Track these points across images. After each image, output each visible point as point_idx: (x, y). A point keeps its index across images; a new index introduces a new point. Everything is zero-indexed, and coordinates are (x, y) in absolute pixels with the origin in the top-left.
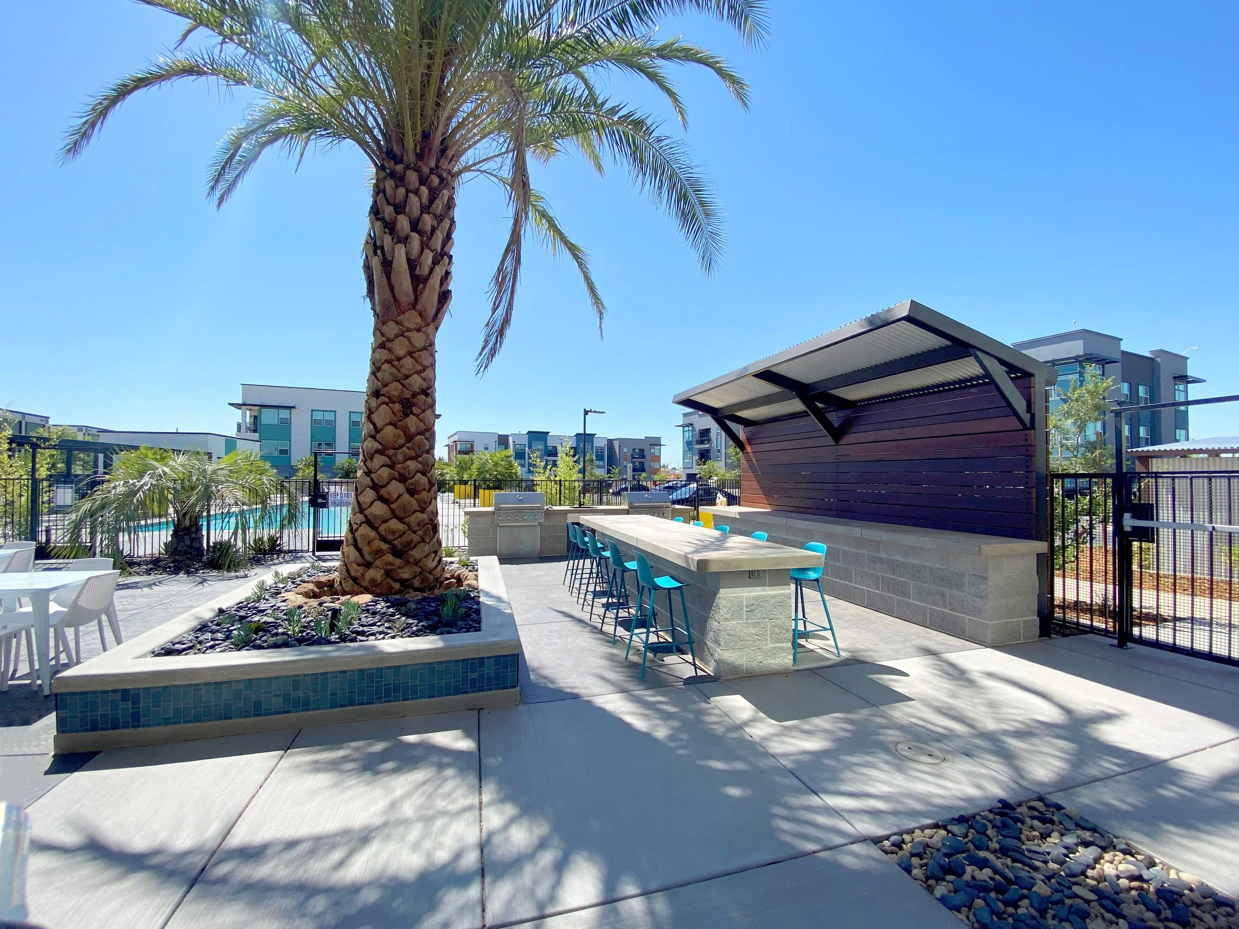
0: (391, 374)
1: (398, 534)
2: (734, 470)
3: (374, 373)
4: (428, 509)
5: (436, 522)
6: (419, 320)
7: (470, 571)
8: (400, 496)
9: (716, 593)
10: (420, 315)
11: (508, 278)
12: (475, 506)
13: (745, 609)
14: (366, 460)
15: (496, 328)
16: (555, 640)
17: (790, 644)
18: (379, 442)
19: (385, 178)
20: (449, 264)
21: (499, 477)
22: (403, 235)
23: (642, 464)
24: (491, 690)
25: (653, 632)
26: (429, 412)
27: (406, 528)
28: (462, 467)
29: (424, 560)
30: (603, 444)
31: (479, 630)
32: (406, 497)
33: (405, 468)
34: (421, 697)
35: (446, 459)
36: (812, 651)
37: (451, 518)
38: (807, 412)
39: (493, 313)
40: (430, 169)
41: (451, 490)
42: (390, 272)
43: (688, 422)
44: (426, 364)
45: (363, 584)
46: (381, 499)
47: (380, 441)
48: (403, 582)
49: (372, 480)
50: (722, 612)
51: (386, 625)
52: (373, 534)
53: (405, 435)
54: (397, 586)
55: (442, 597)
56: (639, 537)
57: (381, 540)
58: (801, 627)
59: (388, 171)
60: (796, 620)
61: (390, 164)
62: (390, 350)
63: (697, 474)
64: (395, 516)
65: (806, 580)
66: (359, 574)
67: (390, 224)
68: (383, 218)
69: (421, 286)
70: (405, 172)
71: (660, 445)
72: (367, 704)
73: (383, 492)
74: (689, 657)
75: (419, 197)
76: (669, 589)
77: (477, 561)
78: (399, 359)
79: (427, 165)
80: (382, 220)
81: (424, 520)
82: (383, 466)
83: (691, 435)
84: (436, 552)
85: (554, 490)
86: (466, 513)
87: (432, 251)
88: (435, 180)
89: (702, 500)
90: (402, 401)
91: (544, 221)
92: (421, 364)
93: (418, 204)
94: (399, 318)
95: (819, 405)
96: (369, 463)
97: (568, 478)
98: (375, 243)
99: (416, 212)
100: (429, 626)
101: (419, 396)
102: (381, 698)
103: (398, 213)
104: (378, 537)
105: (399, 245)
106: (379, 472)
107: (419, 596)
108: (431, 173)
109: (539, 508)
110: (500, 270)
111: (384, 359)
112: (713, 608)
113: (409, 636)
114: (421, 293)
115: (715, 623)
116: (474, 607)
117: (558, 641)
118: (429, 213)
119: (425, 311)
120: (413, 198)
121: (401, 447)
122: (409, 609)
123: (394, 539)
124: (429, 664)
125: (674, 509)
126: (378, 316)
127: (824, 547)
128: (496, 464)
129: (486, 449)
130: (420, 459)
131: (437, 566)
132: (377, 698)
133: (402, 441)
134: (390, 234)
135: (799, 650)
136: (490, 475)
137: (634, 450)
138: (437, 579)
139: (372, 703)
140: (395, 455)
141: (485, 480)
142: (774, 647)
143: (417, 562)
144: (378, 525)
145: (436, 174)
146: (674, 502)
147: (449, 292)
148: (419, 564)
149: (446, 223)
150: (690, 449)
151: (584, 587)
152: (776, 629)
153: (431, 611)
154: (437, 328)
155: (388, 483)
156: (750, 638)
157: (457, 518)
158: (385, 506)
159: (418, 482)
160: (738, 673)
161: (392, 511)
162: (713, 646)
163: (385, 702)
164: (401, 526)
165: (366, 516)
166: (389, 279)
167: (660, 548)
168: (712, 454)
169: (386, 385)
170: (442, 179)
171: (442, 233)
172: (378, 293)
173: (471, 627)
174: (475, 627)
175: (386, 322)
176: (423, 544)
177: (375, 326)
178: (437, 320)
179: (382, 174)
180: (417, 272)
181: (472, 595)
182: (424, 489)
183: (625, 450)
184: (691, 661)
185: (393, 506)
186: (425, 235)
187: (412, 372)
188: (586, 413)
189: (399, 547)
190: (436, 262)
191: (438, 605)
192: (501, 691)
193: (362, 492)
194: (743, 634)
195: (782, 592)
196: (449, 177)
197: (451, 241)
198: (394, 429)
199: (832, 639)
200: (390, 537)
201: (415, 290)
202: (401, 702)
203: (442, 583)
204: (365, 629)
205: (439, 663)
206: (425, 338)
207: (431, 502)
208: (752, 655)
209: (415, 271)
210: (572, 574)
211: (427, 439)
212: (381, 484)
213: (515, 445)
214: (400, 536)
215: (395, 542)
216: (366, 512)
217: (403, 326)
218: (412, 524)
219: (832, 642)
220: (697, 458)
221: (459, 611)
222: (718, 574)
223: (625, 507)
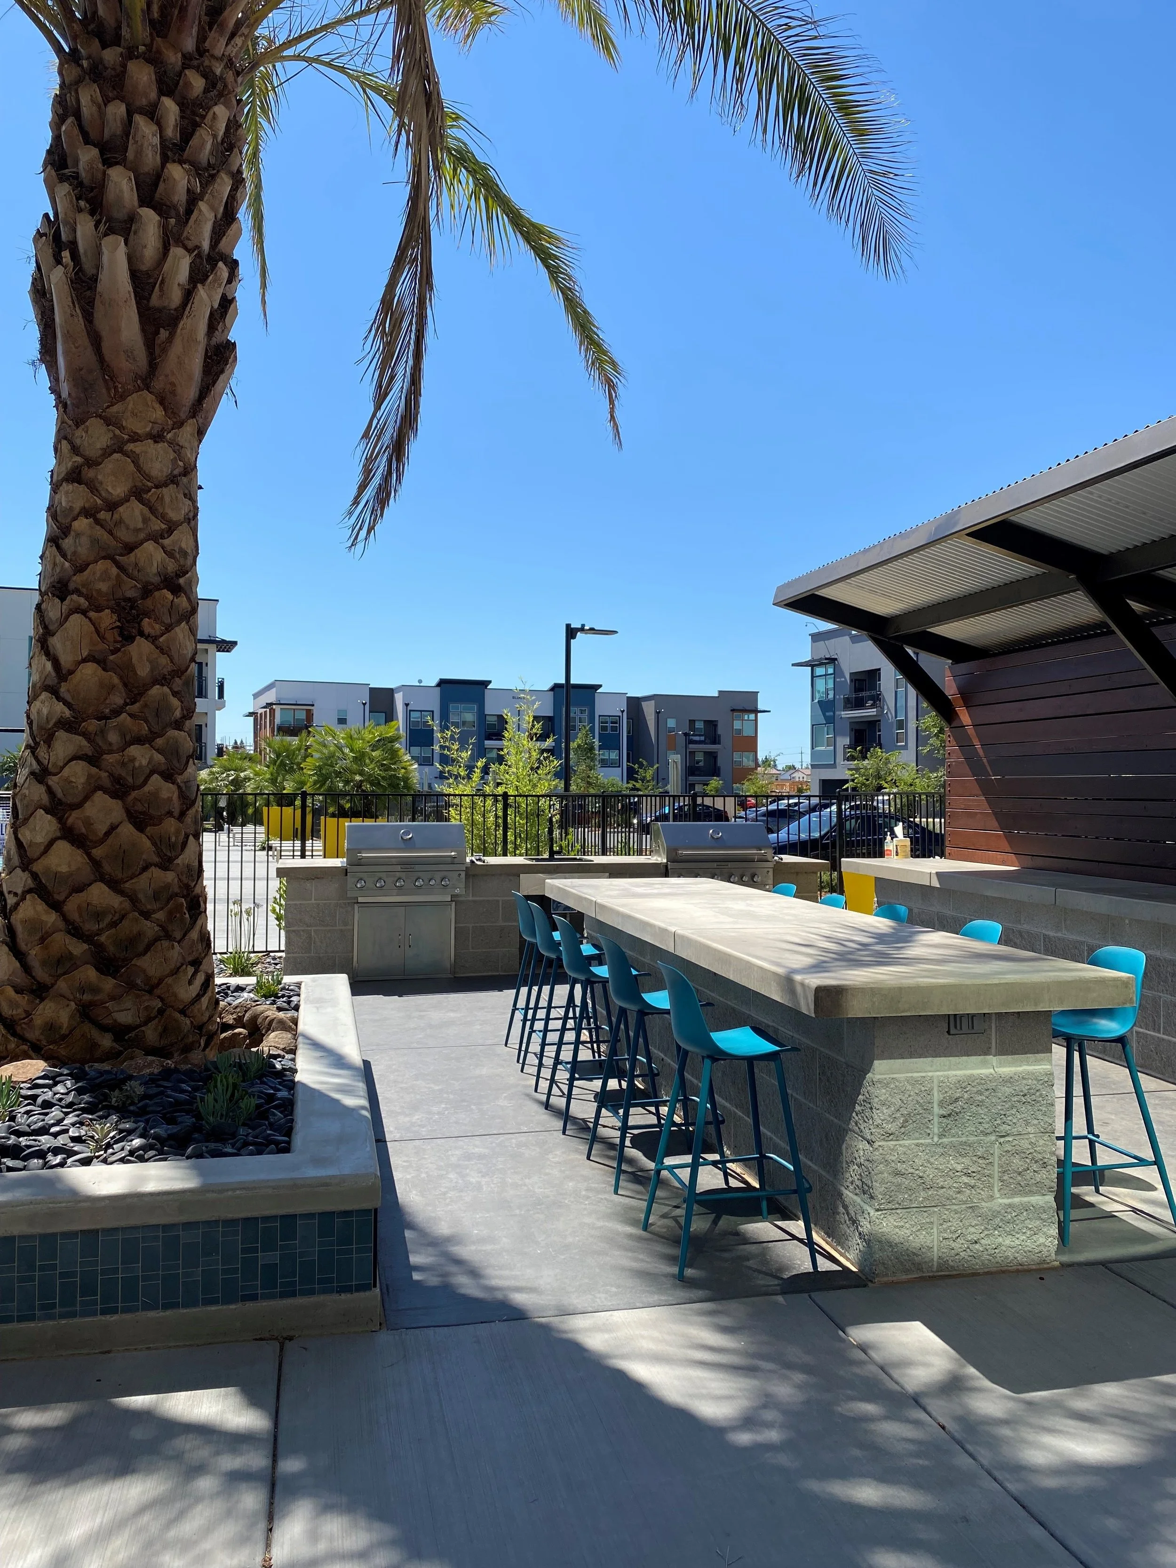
0: (95, 541)
1: (107, 920)
2: (937, 770)
3: (53, 540)
4: (179, 861)
5: (197, 890)
6: (159, 413)
7: (280, 1009)
8: (113, 828)
9: (866, 1069)
10: (162, 401)
11: (405, 325)
12: (303, 856)
13: (936, 1110)
14: (37, 744)
15: (386, 439)
16: (474, 1178)
17: (1050, 1198)
18: (66, 703)
19: (78, 82)
20: (230, 281)
21: (367, 787)
22: (120, 214)
23: (712, 757)
24: (311, 1292)
25: (714, 1163)
26: (181, 630)
27: (127, 905)
28: (283, 764)
29: (169, 980)
30: (617, 709)
31: (287, 1150)
32: (127, 830)
33: (123, 764)
34: (147, 1307)
35: (250, 749)
36: (1110, 1216)
37: (248, 885)
38: (1108, 626)
39: (378, 408)
40: (184, 56)
41: (257, 820)
42: (91, 302)
43: (823, 654)
44: (173, 515)
45: (29, 1035)
46: (69, 834)
47: (68, 698)
48: (120, 1032)
49: (50, 791)
50: (880, 1115)
51: (73, 1132)
52: (51, 918)
53: (125, 685)
54: (106, 1042)
55: (207, 1069)
56: (680, 932)
57: (69, 932)
58: (1080, 1155)
59: (85, 63)
60: (1068, 1138)
61: (89, 49)
62: (93, 487)
63: (846, 781)
64: (102, 878)
65: (1093, 1039)
66: (18, 1012)
67: (92, 189)
68: (76, 176)
69: (164, 334)
70: (124, 66)
71: (756, 711)
72: (21, 1319)
73: (73, 818)
74: (797, 1227)
75: (159, 124)
76: (751, 1060)
77: (299, 985)
78: (112, 506)
79: (175, 47)
80: (75, 180)
81: (168, 886)
82: (75, 758)
83: (831, 685)
84: (196, 963)
85: (491, 819)
86: (281, 872)
87: (189, 251)
88: (197, 83)
89: (850, 844)
90: (118, 605)
91: (463, 174)
92: (163, 517)
93: (156, 140)
94: (114, 409)
95: (1136, 606)
96: (42, 752)
97: (525, 790)
98: (57, 236)
99: (151, 158)
100: (171, 1137)
101: (157, 594)
102: (53, 1306)
103: (108, 163)
104: (61, 924)
105: (111, 238)
106: (66, 772)
107: (152, 1066)
108: (185, 66)
109: (453, 861)
110: (387, 302)
111: (78, 505)
112: (858, 1108)
113: (122, 1160)
114: (164, 350)
115: (863, 1145)
116: (280, 1094)
117: (484, 1181)
118: (181, 162)
119: (173, 393)
120: (145, 128)
121: (117, 712)
122: (128, 1097)
123: (99, 932)
124: (166, 1227)
125: (780, 865)
126: (65, 406)
127: (1141, 957)
128: (360, 758)
129: (342, 721)
130: (159, 741)
131: (199, 996)
132: (43, 1307)
133: (117, 699)
134: (92, 213)
135: (1075, 1214)
136: (347, 782)
137: (692, 722)
138: (200, 1027)
139: (31, 1318)
140: (102, 732)
141: (333, 795)
142: (1010, 1205)
143: (151, 987)
144: (61, 898)
145: (197, 68)
146: (782, 849)
147: (231, 347)
148: (157, 991)
149: (224, 184)
150: (830, 720)
151: (551, 1051)
152: (1016, 1161)
153: (178, 1103)
154: (201, 433)
155: (87, 798)
156: (949, 1182)
157: (261, 885)
158: (79, 852)
159: (155, 794)
160: (919, 1267)
161: (96, 864)
162: (858, 1199)
163: (62, 1316)
164: (116, 901)
165: (35, 876)
166: (89, 317)
167: (726, 958)
168: (884, 733)
169: (80, 569)
170: (212, 81)
171: (212, 208)
172: (66, 353)
173: (269, 1141)
174: (277, 1143)
175: (83, 422)
176: (165, 943)
177: (58, 432)
178: (202, 414)
179: (75, 72)
180: (155, 300)
181: (278, 1066)
182: (170, 814)
183: (671, 723)
184: (803, 1236)
185: (97, 852)
186: (173, 213)
187: (142, 536)
188: (571, 633)
189: (111, 949)
190: (198, 276)
191: (196, 1089)
192: (335, 1297)
193: (26, 820)
194: (930, 1172)
195: (1030, 1068)
196: (230, 76)
197: (234, 226)
198: (100, 671)
199: (1160, 1187)
200: (90, 926)
201: (150, 343)
202: (100, 1317)
203: (211, 1037)
204: (23, 1141)
205: (188, 1226)
206: (172, 455)
207: (184, 844)
208: (955, 1224)
209: (148, 299)
210: (525, 1020)
211: (175, 694)
212: (70, 800)
213: (408, 712)
214: (114, 924)
215: (103, 938)
216: (37, 867)
217: (121, 428)
218: (141, 896)
219: (1160, 1194)
220: (847, 741)
221: (242, 1105)
222: (869, 1024)
223: (660, 859)
